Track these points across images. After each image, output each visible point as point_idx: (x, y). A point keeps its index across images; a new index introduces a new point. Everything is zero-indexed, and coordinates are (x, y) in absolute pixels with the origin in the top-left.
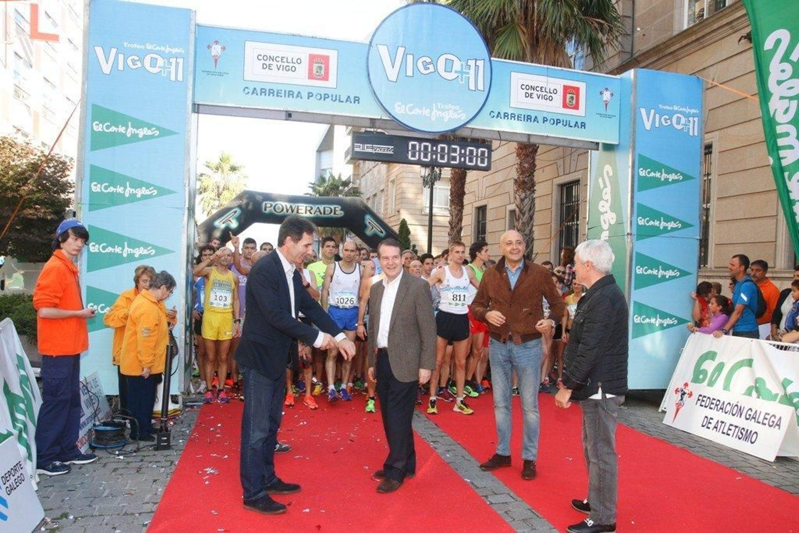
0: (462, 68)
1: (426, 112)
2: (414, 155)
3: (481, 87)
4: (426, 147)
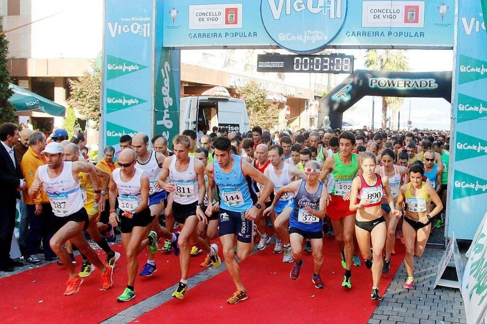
0: (325, 4)
1: (299, 38)
2: (297, 67)
3: (339, 16)
4: (306, 60)
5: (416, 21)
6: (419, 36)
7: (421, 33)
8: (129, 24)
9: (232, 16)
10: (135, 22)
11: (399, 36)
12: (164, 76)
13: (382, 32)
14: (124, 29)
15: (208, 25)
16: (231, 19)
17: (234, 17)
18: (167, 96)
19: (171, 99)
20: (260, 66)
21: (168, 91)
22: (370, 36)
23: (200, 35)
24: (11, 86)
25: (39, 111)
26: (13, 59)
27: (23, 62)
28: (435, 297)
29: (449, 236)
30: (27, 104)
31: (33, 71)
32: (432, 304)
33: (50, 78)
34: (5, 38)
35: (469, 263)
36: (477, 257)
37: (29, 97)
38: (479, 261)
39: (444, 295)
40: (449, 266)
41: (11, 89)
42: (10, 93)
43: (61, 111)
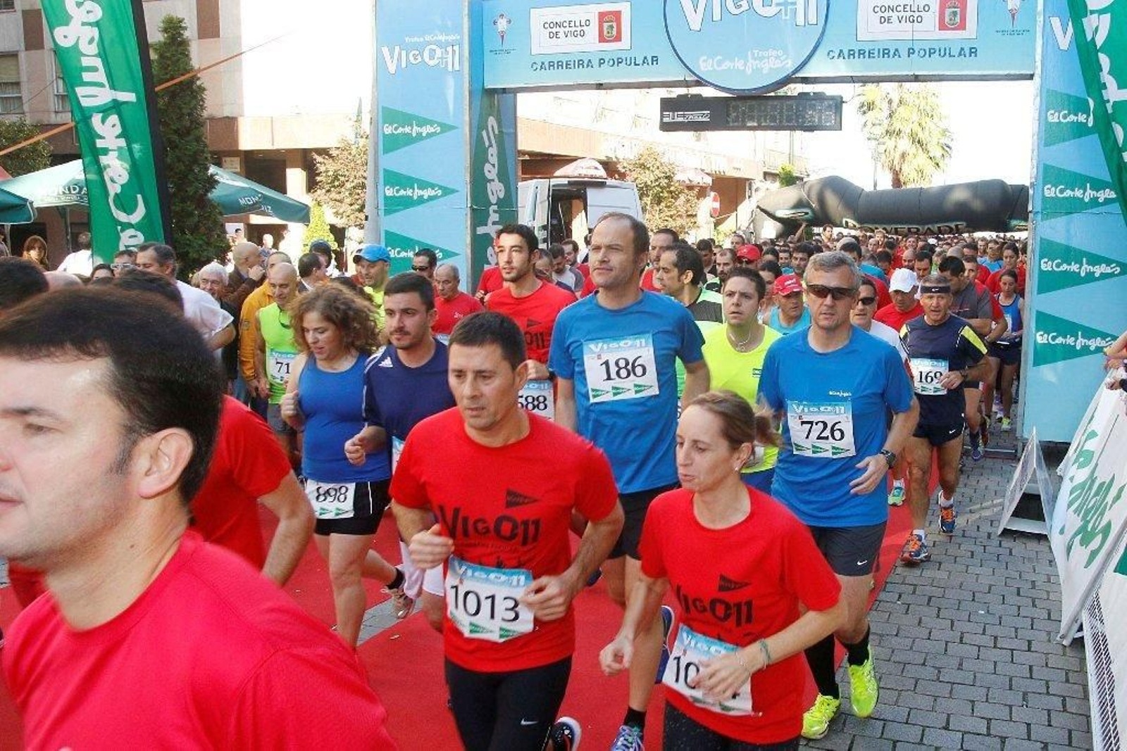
5: (962, 26)
6: (968, 55)
7: (971, 49)
8: (420, 48)
9: (612, 27)
10: (430, 43)
11: (930, 56)
12: (487, 144)
13: (897, 50)
14: (411, 59)
15: (567, 46)
16: (608, 33)
17: (615, 29)
18: (493, 180)
19: (501, 186)
20: (666, 120)
21: (495, 171)
22: (874, 57)
23: (551, 64)
24: (212, 170)
25: (263, 213)
26: (212, 119)
27: (229, 124)
28: (1001, 551)
29: (1026, 436)
30: (242, 202)
31: (249, 140)
32: (995, 564)
33: (278, 151)
34: (198, 83)
35: (1066, 487)
36: (1081, 475)
37: (243, 188)
38: (1084, 483)
39: (1018, 547)
40: (1027, 492)
41: (212, 176)
42: (212, 182)
43: (301, 213)
